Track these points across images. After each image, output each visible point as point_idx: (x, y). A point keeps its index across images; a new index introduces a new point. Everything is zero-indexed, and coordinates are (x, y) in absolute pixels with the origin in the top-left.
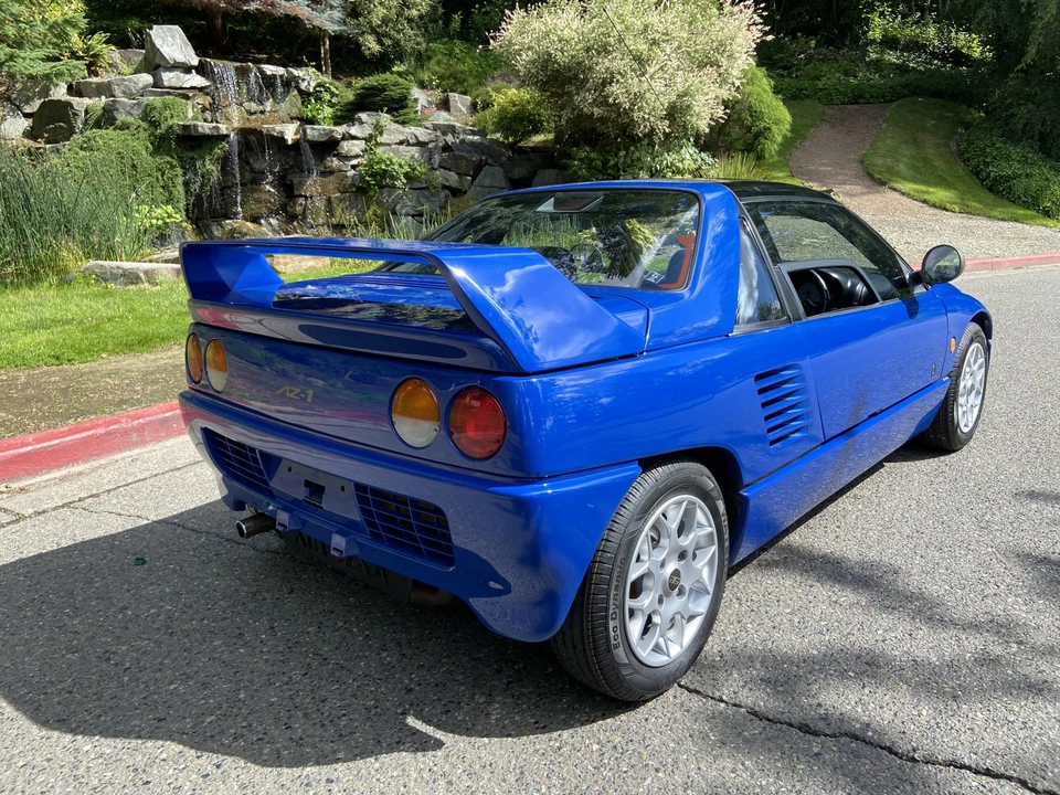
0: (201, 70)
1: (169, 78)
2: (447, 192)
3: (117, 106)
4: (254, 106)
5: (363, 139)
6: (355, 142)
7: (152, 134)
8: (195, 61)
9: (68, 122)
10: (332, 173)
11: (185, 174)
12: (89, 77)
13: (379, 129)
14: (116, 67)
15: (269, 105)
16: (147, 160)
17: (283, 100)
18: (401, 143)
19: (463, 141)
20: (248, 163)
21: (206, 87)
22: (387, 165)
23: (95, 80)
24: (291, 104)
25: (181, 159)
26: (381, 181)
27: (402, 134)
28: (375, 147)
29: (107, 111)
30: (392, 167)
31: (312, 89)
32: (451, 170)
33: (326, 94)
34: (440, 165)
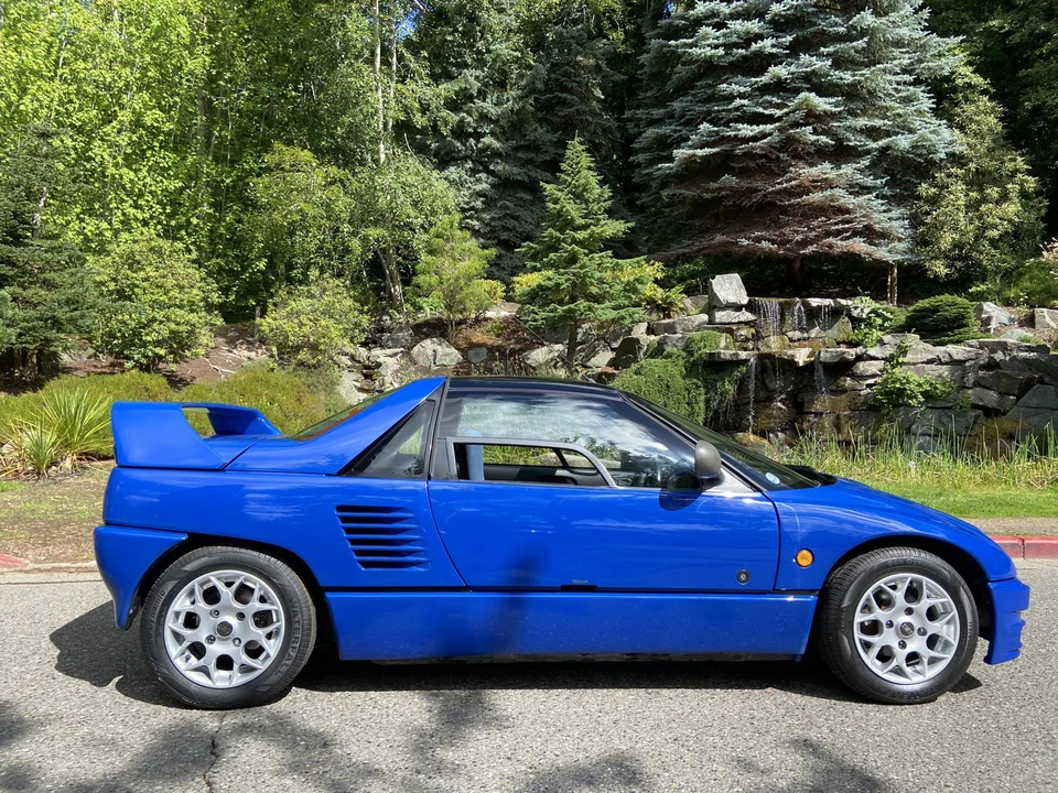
0: (750, 307)
1: (720, 316)
2: (980, 412)
3: (667, 340)
4: (797, 334)
5: (883, 359)
6: (873, 362)
7: (688, 361)
8: (745, 300)
9: (635, 354)
10: (844, 391)
11: (706, 393)
12: (664, 318)
13: (903, 351)
14: (687, 310)
15: (814, 333)
16: (679, 382)
17: (830, 327)
18: (930, 362)
19: (1014, 358)
20: (764, 383)
21: (752, 321)
22: (902, 384)
23: (667, 321)
24: (839, 330)
25: (705, 381)
26: (897, 399)
27: (932, 352)
28: (893, 367)
29: (661, 344)
30: (907, 386)
31: (864, 316)
32: (989, 389)
33: (878, 319)
34: (977, 384)
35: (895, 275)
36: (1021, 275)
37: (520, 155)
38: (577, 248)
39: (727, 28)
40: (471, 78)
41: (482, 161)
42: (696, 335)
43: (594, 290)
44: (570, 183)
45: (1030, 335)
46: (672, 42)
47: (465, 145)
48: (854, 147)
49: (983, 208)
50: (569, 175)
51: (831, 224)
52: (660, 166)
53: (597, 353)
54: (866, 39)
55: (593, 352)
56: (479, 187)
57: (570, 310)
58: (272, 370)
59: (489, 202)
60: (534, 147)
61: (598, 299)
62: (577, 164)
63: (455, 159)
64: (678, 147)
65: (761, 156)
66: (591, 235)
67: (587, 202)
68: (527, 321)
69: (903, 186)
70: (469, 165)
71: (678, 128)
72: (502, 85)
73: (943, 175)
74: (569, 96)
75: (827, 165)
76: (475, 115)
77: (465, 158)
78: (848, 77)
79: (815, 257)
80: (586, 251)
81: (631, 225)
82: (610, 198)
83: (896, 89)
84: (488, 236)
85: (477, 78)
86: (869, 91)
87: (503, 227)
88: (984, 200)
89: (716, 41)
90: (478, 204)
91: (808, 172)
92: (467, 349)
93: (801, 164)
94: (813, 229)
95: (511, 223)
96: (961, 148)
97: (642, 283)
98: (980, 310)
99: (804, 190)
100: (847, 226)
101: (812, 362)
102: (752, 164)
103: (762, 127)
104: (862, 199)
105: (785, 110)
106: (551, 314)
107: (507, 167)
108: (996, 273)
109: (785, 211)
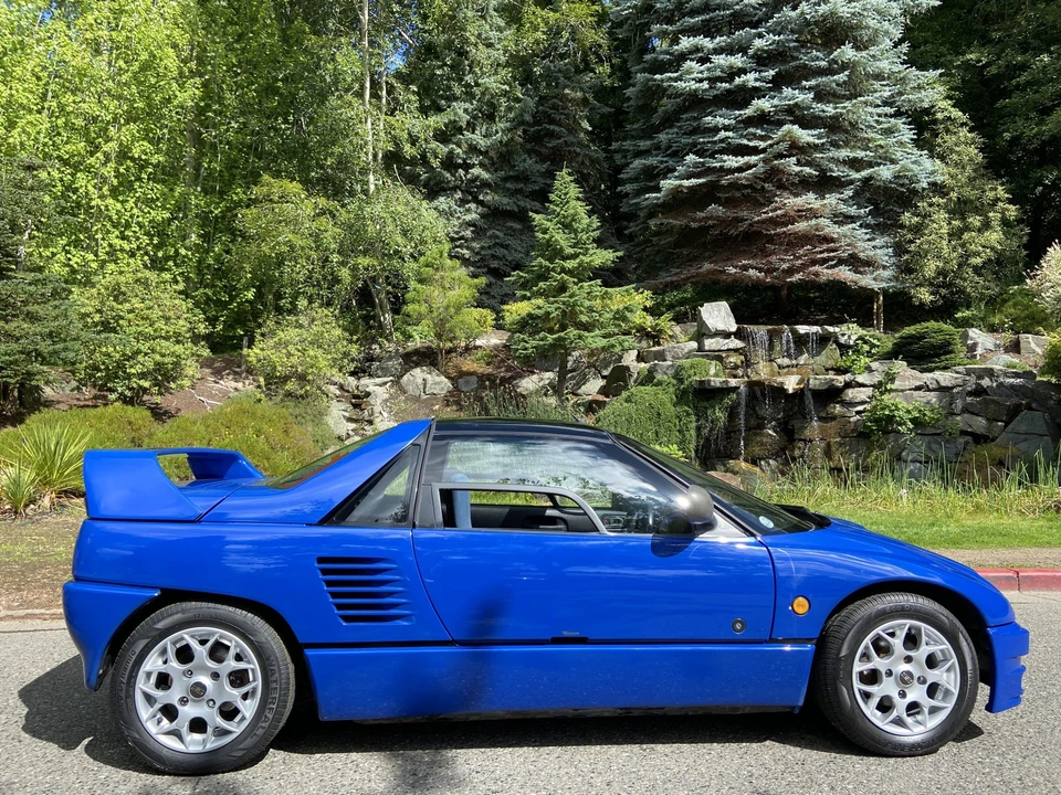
0: (739, 334)
1: (710, 343)
2: (969, 438)
3: (657, 368)
4: (786, 361)
5: (871, 386)
6: (861, 389)
7: (678, 389)
8: (733, 327)
9: (625, 382)
10: (834, 418)
11: (697, 421)
12: (654, 346)
13: (891, 378)
14: (676, 337)
15: (803, 359)
16: (670, 410)
18: (918, 388)
19: (1001, 385)
20: (754, 410)
21: (741, 349)
22: (891, 411)
23: (656, 348)
24: (827, 357)
25: (696, 408)
26: (886, 426)
27: (919, 379)
28: (882, 393)
29: (651, 372)
30: (896, 413)
31: (852, 343)
32: (977, 415)
33: (865, 346)
34: (965, 410)
35: (880, 302)
36: (1005, 301)
37: (509, 185)
38: (566, 277)
39: (711, 62)
40: (460, 111)
41: (471, 192)
42: (686, 363)
43: (584, 318)
44: (559, 214)
45: (1016, 360)
46: (658, 77)
47: (454, 176)
48: (838, 178)
49: (966, 236)
50: (557, 205)
51: (817, 253)
52: (647, 196)
53: (588, 380)
54: (846, 73)
55: (584, 380)
56: (468, 217)
57: (560, 339)
58: (260, 400)
59: (479, 231)
60: (523, 177)
61: (587, 327)
62: (566, 194)
63: (444, 190)
64: (665, 178)
65: (746, 187)
66: (580, 265)
67: (576, 231)
68: (518, 350)
69: (886, 215)
70: (459, 195)
71: (665, 159)
72: (491, 118)
73: (925, 204)
74: (557, 128)
75: (811, 196)
76: (465, 146)
77: (455, 189)
78: (830, 110)
79: (802, 285)
80: (576, 280)
81: (620, 254)
82: (598, 229)
83: (877, 122)
84: (478, 264)
85: (466, 111)
86: (850, 123)
87: (493, 256)
88: (967, 228)
89: (700, 75)
90: (468, 233)
91: (793, 202)
92: (457, 377)
93: (785, 194)
94: (799, 258)
95: (500, 252)
96: (942, 178)
97: (631, 311)
98: (965, 336)
99: (789, 220)
100: (832, 254)
101: (802, 390)
102: (738, 194)
103: (746, 158)
104: (846, 228)
105: (769, 142)
106: (541, 343)
107: (496, 198)
108: (981, 300)
109: (771, 239)
